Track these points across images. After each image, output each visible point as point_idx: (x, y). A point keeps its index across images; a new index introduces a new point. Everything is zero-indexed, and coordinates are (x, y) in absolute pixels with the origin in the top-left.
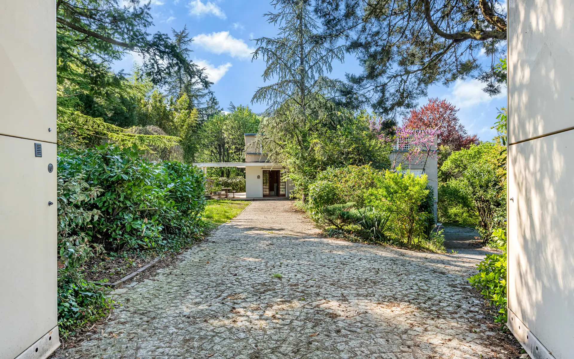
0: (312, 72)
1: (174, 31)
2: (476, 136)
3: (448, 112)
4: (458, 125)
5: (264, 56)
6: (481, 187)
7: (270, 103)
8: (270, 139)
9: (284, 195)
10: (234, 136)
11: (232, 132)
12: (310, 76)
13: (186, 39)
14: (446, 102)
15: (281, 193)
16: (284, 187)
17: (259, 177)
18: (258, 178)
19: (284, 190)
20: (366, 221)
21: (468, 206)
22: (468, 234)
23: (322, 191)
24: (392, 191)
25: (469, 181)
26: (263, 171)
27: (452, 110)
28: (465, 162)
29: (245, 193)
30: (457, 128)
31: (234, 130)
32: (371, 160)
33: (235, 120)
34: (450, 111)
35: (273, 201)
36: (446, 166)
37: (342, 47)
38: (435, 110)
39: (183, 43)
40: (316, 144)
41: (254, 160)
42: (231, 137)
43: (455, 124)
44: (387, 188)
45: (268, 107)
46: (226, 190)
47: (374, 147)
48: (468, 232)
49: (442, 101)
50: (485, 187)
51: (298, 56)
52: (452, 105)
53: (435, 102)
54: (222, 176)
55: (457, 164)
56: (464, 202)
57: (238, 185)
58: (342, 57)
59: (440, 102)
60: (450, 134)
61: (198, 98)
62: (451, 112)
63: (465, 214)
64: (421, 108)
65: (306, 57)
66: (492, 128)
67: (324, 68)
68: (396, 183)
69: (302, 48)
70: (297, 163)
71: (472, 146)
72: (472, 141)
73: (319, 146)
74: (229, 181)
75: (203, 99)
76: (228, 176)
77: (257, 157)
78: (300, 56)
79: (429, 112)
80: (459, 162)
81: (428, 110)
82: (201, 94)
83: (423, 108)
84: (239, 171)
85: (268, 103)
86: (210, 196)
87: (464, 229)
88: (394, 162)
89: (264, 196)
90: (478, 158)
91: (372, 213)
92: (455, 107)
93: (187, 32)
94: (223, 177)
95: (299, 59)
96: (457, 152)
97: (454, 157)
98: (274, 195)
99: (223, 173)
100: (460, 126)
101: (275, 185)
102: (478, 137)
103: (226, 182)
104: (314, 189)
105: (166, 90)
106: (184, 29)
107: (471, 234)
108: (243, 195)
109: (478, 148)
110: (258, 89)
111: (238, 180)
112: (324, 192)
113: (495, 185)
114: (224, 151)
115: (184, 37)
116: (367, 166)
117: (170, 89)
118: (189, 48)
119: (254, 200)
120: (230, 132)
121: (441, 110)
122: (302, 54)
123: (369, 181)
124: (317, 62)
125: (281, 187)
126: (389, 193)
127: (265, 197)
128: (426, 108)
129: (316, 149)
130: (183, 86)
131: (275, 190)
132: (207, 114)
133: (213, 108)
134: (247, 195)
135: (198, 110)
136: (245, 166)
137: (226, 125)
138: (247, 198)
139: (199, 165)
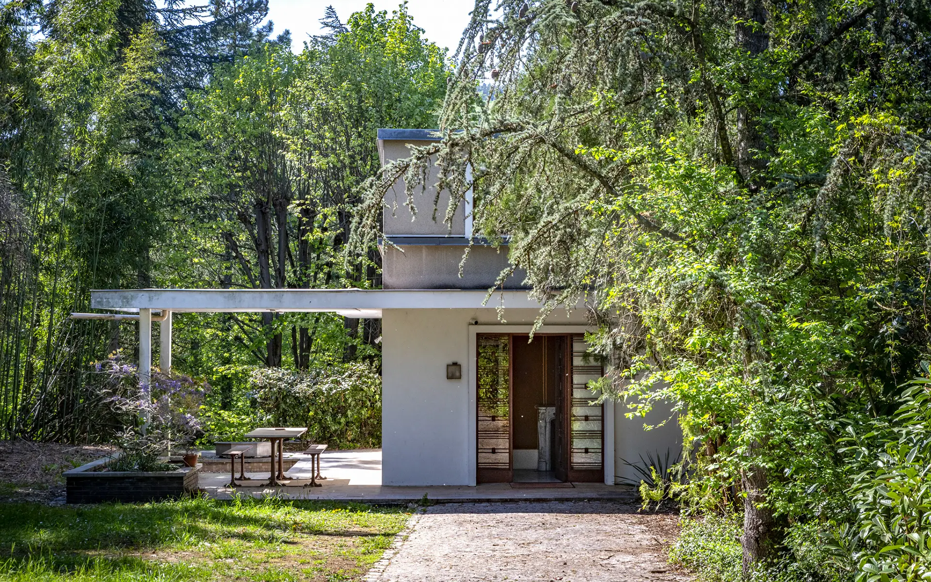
8: (529, 130)
9: (596, 475)
10: (332, 158)
11: (322, 137)
15: (578, 459)
16: (595, 426)
17: (454, 371)
18: (451, 376)
19: (596, 444)
26: (479, 336)
29: (376, 455)
31: (333, 130)
33: (340, 77)
42: (318, 161)
46: (273, 440)
54: (273, 361)
57: (342, 410)
74: (302, 388)
76: (302, 363)
77: (443, 258)
84: (354, 335)
86: (180, 478)
89: (485, 476)
94: (278, 364)
98: (540, 477)
99: (275, 345)
101: (547, 413)
103: (285, 395)
111: (346, 385)
114: (285, 237)
119: (426, 504)
120: (311, 138)
125: (577, 426)
127: (491, 488)
131: (544, 439)
132: (211, 61)
133: (245, 32)
134: (386, 464)
135: (164, 35)
136: (385, 311)
137: (295, 102)
138: (385, 486)
139: (127, 302)
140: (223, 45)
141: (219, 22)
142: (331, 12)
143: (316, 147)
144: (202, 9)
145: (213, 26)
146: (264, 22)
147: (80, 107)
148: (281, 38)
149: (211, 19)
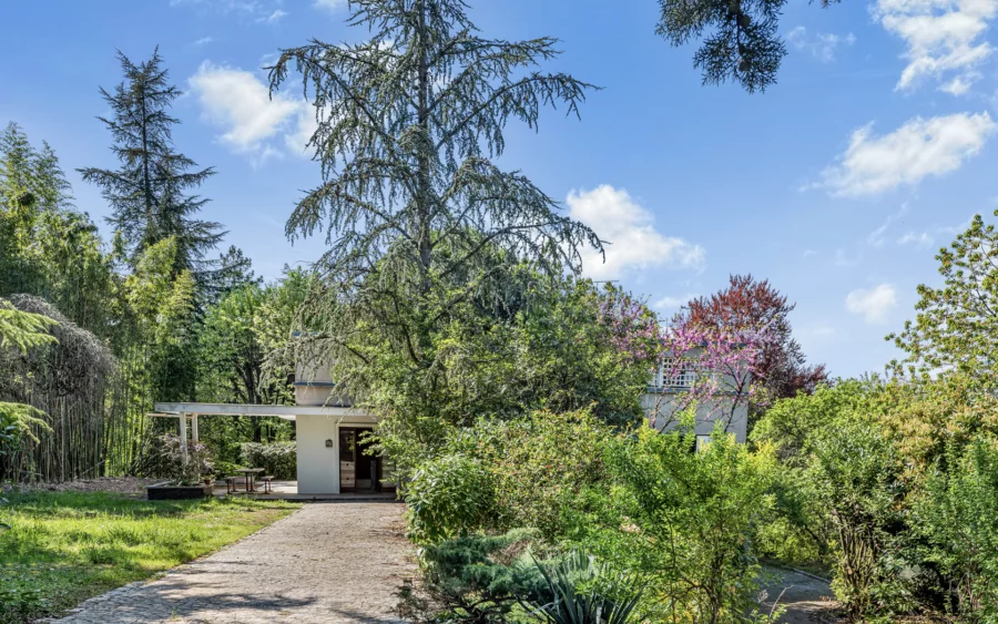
0: (449, 151)
1: (126, 63)
2: (822, 368)
3: (770, 311)
4: (789, 341)
5: (305, 82)
6: (856, 482)
7: (333, 238)
9: (393, 490)
11: (275, 333)
12: (444, 162)
13: (160, 88)
14: (767, 287)
17: (329, 444)
18: (327, 446)
20: (563, 605)
21: (800, 524)
22: (803, 588)
23: (447, 485)
24: (661, 495)
25: (828, 468)
26: (341, 429)
27: (778, 306)
28: (802, 424)
29: (296, 483)
30: (785, 347)
32: (594, 395)
34: (774, 309)
35: (365, 504)
36: (762, 431)
37: (532, 83)
38: (743, 304)
39: (150, 96)
40: (450, 350)
41: (316, 401)
43: (783, 339)
44: (641, 484)
45: (329, 248)
46: (247, 473)
47: (606, 370)
48: (801, 582)
49: (760, 285)
50: (867, 484)
51: (412, 103)
52: (778, 296)
53: (743, 286)
55: (785, 426)
56: (794, 514)
58: (532, 112)
59: (754, 286)
60: (769, 360)
61: (198, 246)
62: (777, 311)
63: (790, 541)
64: (714, 299)
65: (433, 106)
66: (887, 339)
67: (482, 142)
68: (674, 469)
69: (423, 78)
70: (397, 403)
71: (819, 388)
72: (817, 377)
73: (457, 356)
75: (210, 251)
77: (323, 392)
78: (416, 100)
79: (730, 309)
80: (789, 424)
81: (727, 304)
82: (204, 236)
83: (718, 298)
85: (329, 238)
86: (202, 490)
87: (791, 575)
88: (654, 412)
89: (343, 490)
90: (831, 415)
91: (586, 575)
92: (785, 301)
93: (161, 67)
95: (415, 111)
96: (788, 401)
97: (779, 412)
98: (370, 489)
100: (792, 345)
101: (374, 463)
102: (825, 372)
104: (423, 479)
105: (110, 220)
106: (152, 58)
107: (808, 588)
108: (291, 488)
109: (833, 393)
110: (304, 196)
112: (451, 490)
113: (891, 479)
115: (156, 80)
116: (583, 414)
117: (122, 218)
118: (168, 111)
119: (314, 500)
120: (270, 332)
121: (755, 305)
122: (422, 97)
123: (588, 460)
124: (464, 124)
125: (385, 469)
126: (651, 505)
127: (347, 493)
128: (723, 298)
129: (450, 363)
130: (154, 211)
131: (373, 475)
132: (221, 289)
133: (239, 275)
134: (299, 486)
135: (195, 275)
136: (297, 416)
137: (262, 314)
138: (299, 494)
139: (172, 409)
140: (228, 281)
141: (224, 270)
142: (287, 266)
143: (273, 337)
144: (217, 261)
145: (222, 271)
146: (250, 270)
147: (150, 311)
148: (259, 280)
149: (221, 267)
